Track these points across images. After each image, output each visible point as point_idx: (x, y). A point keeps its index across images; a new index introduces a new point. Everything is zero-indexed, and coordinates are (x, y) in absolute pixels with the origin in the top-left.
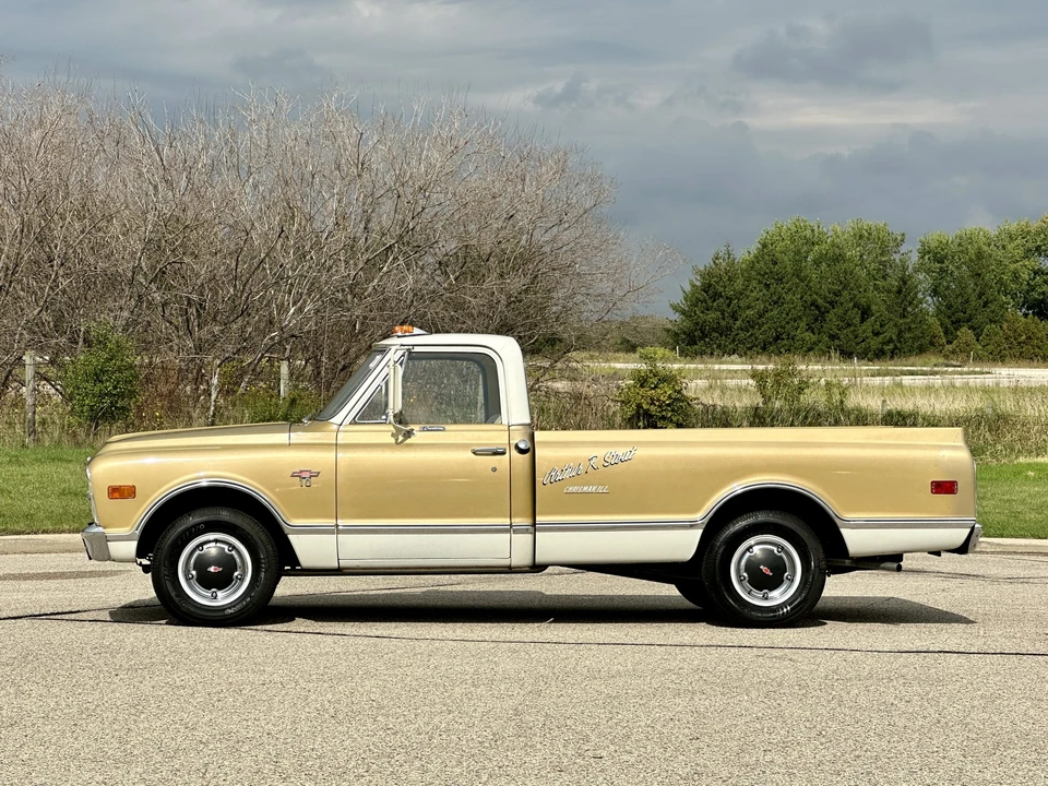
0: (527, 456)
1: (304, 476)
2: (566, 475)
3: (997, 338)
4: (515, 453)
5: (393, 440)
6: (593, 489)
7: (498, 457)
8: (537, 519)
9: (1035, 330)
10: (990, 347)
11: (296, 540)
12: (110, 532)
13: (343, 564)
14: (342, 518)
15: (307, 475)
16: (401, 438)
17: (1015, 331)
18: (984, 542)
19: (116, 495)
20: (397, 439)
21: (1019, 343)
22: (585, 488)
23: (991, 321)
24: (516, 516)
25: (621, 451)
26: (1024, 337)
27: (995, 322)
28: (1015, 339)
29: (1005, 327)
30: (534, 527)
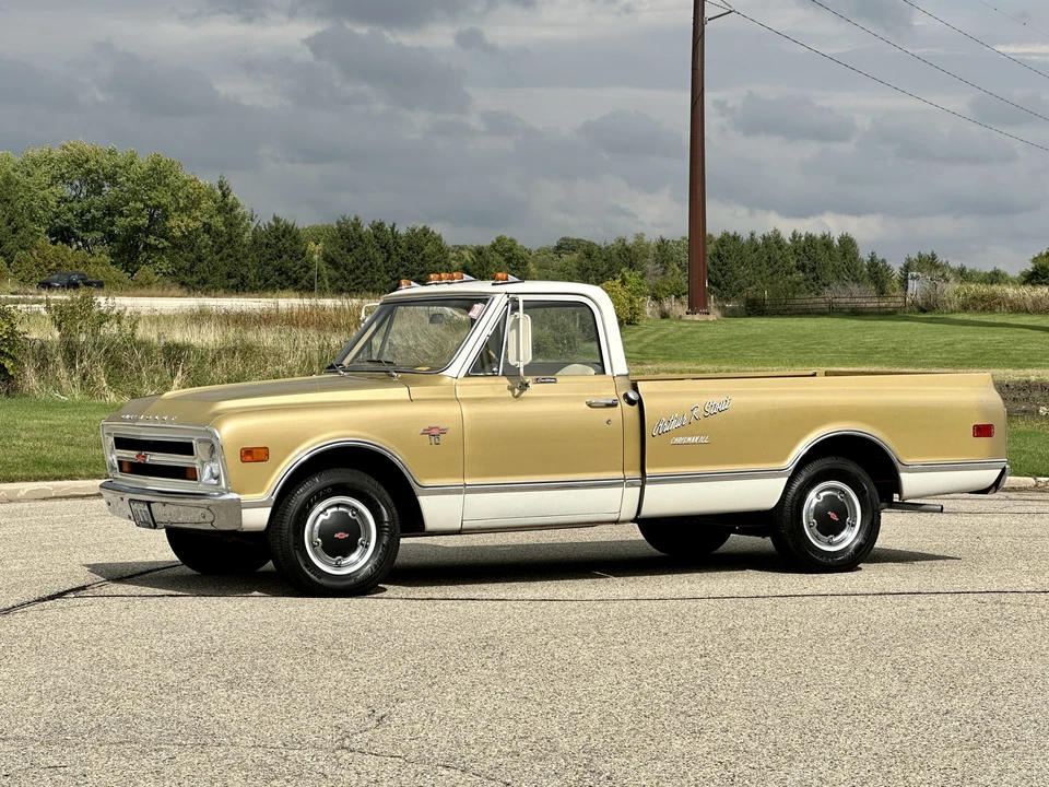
0: (636, 407)
1: (434, 433)
2: (672, 427)
3: (28, 265)
4: (625, 405)
5: (510, 394)
6: (695, 439)
7: (611, 409)
8: (647, 471)
9: (65, 257)
10: (22, 274)
11: (425, 502)
12: (245, 498)
13: (466, 525)
14: (469, 477)
15: (435, 432)
16: (517, 391)
17: (45, 258)
18: (1010, 480)
19: (249, 458)
20: (513, 393)
21: (49, 270)
22: (689, 439)
23: (22, 248)
24: (628, 470)
25: (717, 400)
26: (54, 264)
27: (25, 249)
28: (46, 266)
29: (35, 253)
30: (644, 480)
